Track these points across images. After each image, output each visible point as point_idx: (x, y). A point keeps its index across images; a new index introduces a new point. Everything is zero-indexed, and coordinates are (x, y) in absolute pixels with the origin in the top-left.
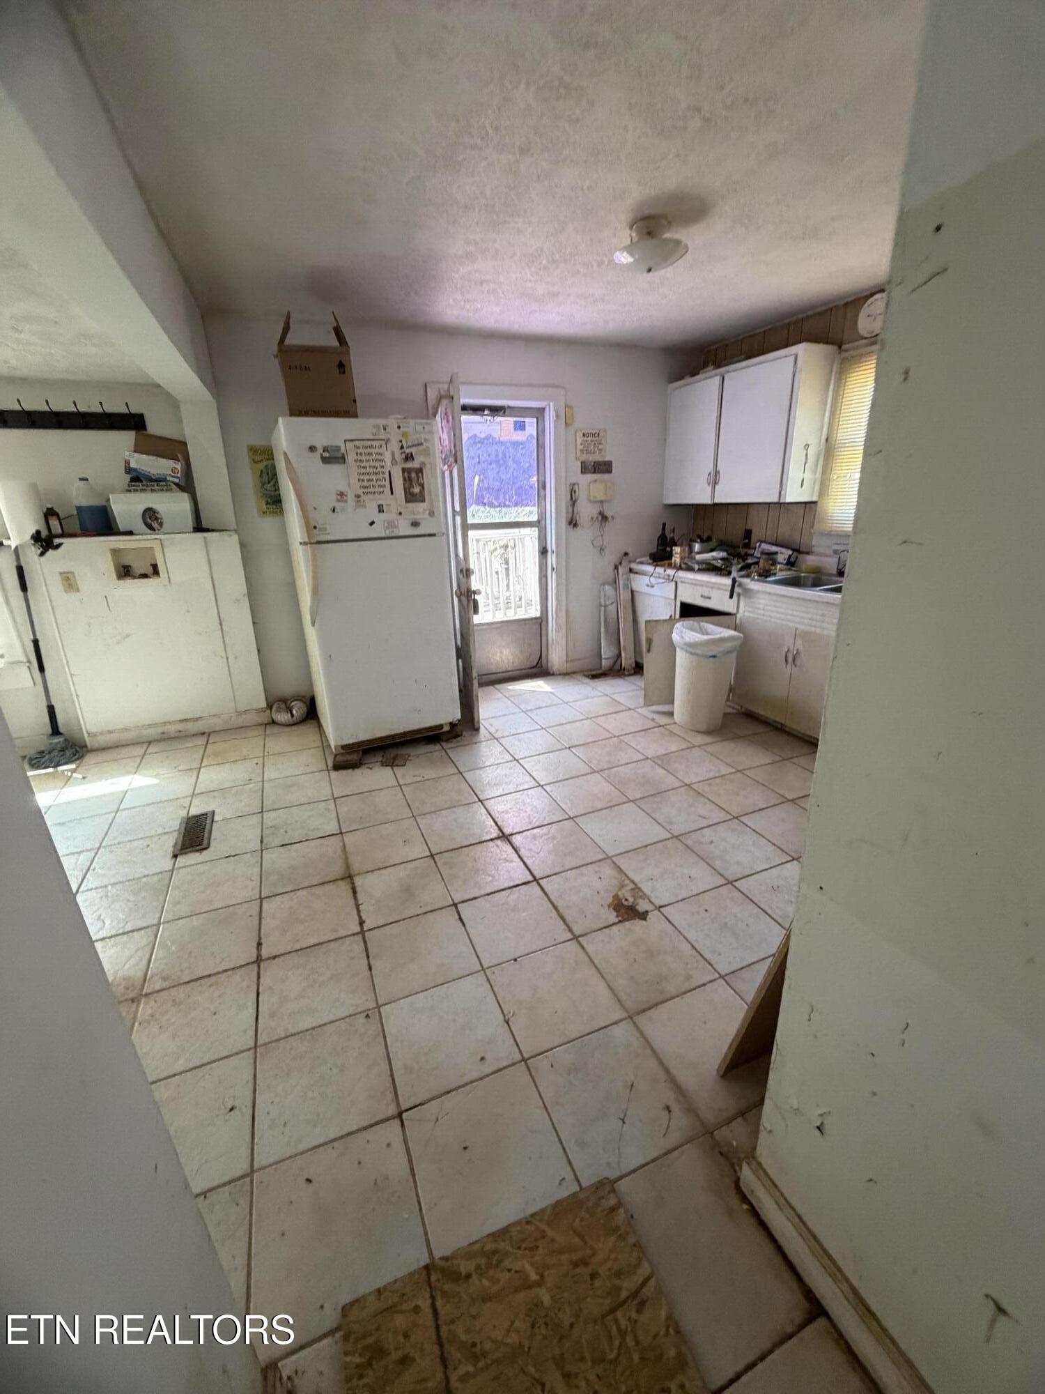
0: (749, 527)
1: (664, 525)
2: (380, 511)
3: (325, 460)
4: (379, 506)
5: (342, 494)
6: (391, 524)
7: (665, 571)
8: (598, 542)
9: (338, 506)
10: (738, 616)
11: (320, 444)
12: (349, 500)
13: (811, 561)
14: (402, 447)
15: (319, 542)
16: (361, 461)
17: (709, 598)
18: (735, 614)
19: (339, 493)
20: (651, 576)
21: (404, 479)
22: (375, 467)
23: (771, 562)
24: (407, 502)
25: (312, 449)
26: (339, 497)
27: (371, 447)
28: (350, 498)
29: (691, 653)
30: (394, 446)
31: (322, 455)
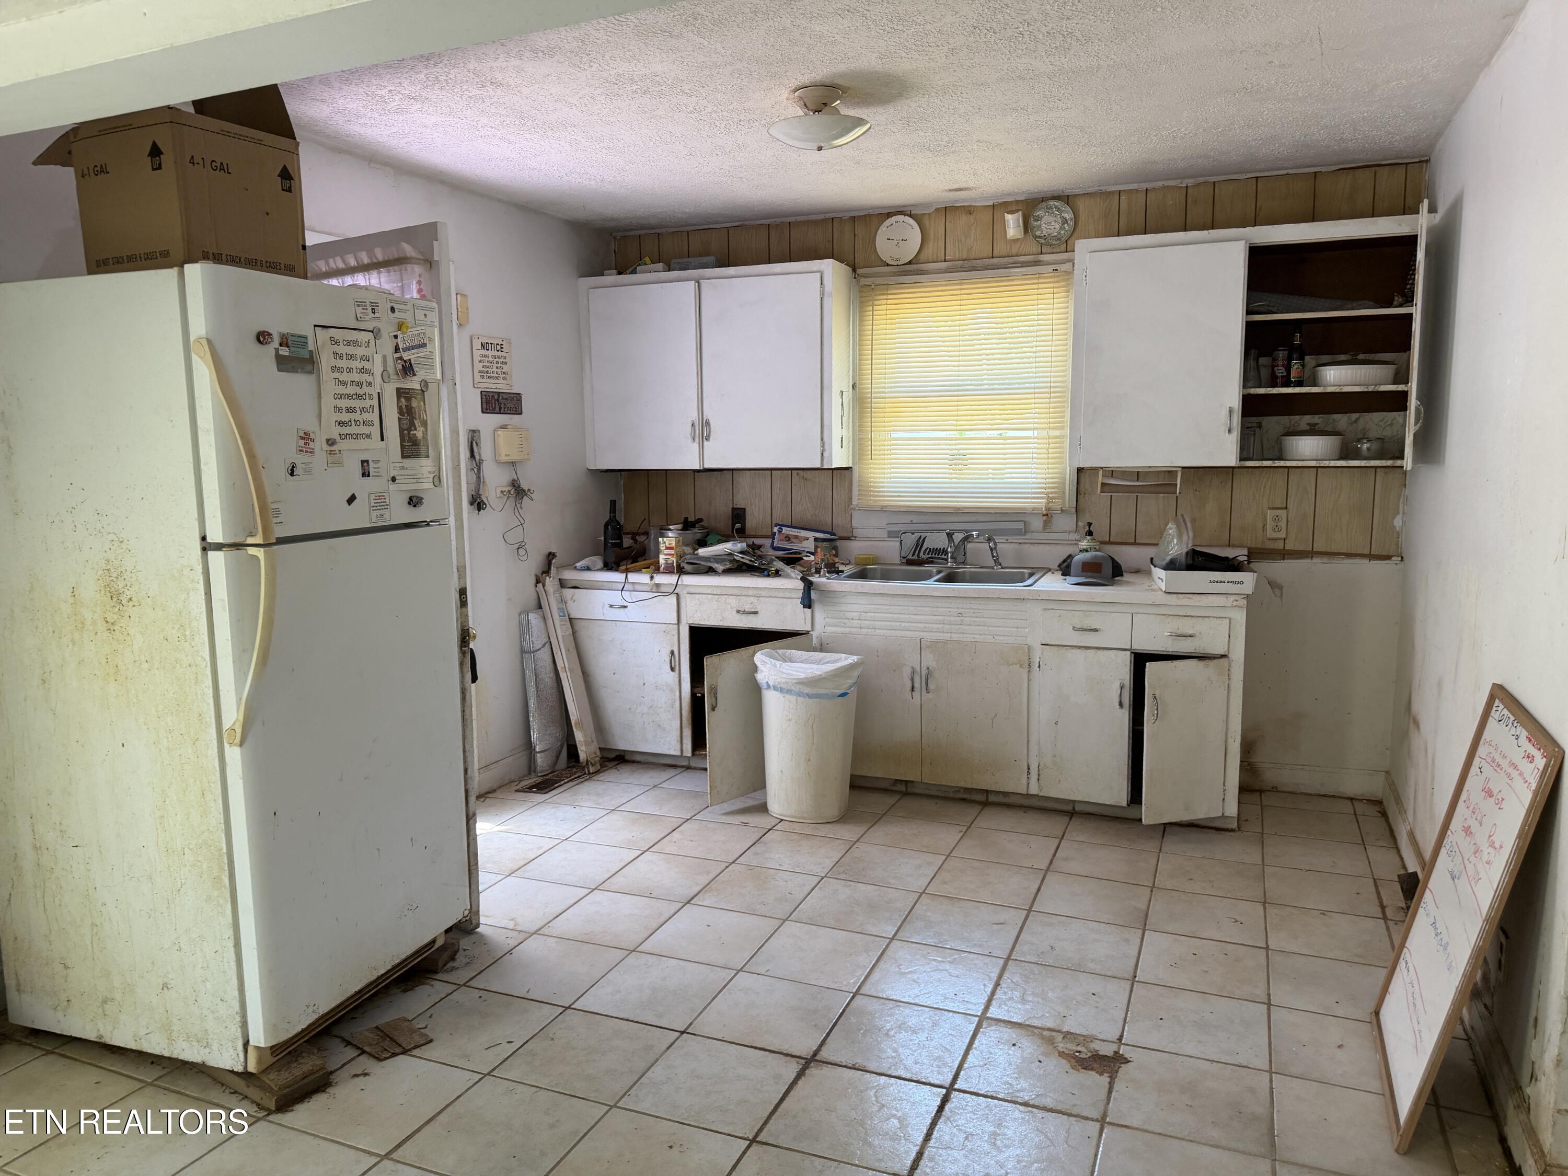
0: (740, 504)
1: (613, 503)
2: (364, 475)
3: (283, 363)
4: (363, 462)
5: (306, 437)
6: (380, 502)
7: (652, 578)
8: (516, 536)
9: (299, 459)
10: (814, 634)
11: (276, 329)
12: (317, 451)
13: (856, 548)
14: (397, 349)
15: (282, 541)
16: (340, 370)
17: (756, 613)
18: (807, 633)
19: (302, 434)
20: (622, 590)
21: (401, 412)
22: (359, 384)
23: (834, 552)
24: (403, 457)
25: (262, 337)
26: (302, 443)
27: (355, 343)
28: (319, 444)
29: (809, 696)
30: (387, 346)
31: (277, 350)
